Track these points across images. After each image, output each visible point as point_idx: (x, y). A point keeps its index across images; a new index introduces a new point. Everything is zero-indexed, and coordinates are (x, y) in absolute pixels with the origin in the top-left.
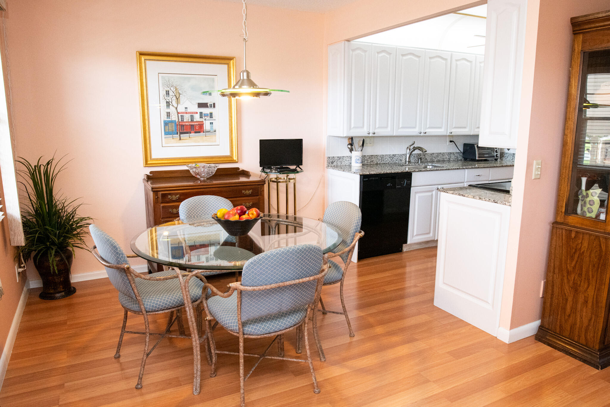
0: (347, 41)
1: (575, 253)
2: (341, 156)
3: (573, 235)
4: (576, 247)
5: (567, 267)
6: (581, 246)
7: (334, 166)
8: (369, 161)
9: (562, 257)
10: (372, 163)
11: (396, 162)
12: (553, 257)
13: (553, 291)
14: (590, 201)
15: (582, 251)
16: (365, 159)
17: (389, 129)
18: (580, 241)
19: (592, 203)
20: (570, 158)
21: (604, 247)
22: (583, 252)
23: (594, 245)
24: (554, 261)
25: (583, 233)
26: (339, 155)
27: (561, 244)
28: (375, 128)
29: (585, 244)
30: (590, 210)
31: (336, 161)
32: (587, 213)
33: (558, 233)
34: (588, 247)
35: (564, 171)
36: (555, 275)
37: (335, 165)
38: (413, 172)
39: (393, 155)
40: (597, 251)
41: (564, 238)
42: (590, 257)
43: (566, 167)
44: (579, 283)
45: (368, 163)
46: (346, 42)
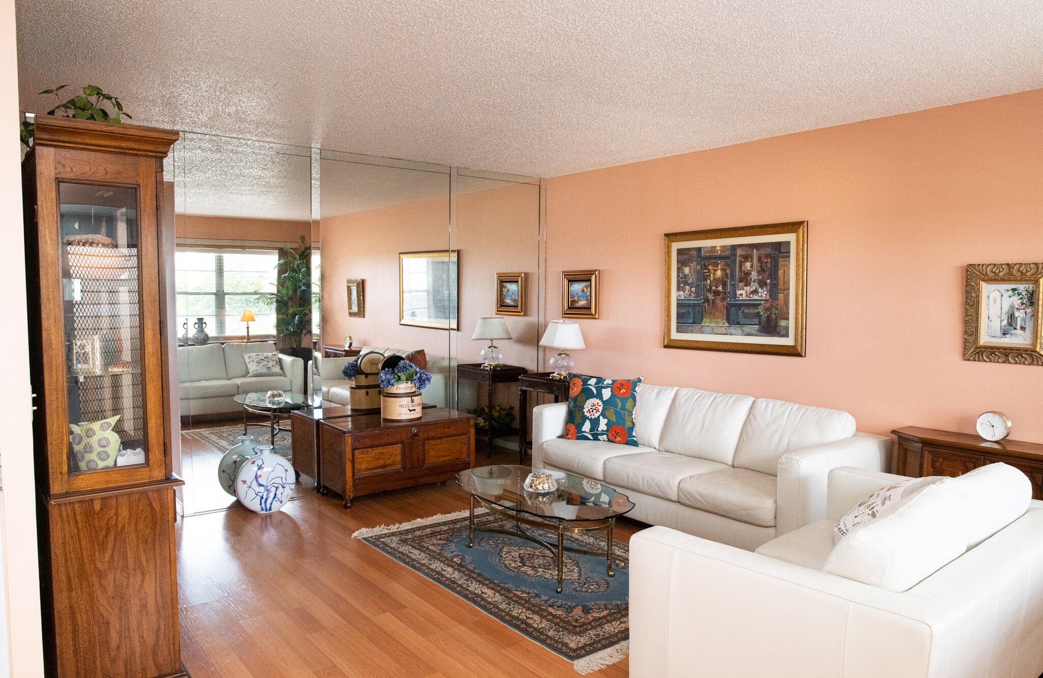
1: (106, 537)
3: (97, 506)
4: (108, 523)
5: (96, 568)
6: (117, 520)
9: (82, 553)
12: (63, 562)
13: (75, 625)
14: (99, 441)
15: (120, 526)
18: (114, 511)
19: (104, 443)
20: (63, 371)
21: (158, 505)
22: (123, 527)
23: (140, 508)
24: (67, 568)
25: (116, 496)
27: (76, 532)
29: (124, 513)
30: (104, 456)
32: (99, 462)
33: (64, 513)
34: (130, 516)
35: (54, 398)
36: (74, 594)
40: (146, 517)
41: (79, 518)
42: (136, 530)
43: (56, 390)
44: (125, 583)
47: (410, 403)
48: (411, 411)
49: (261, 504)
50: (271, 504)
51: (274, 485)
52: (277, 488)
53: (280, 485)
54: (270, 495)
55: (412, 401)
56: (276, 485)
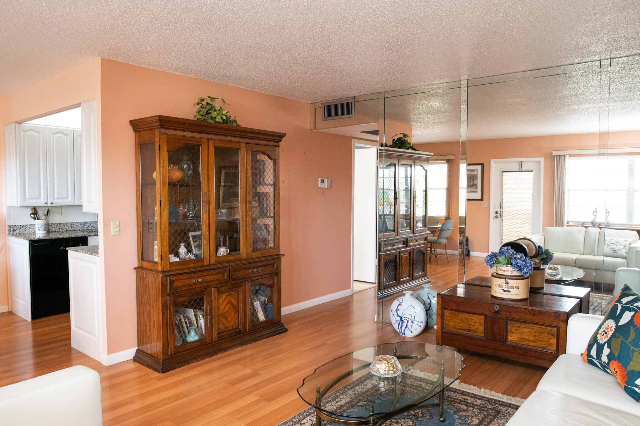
0: (18, 123)
2: (24, 224)
4: (147, 284)
5: (144, 300)
7: (16, 234)
8: (57, 229)
9: (142, 293)
10: (61, 230)
11: (88, 228)
16: (53, 226)
17: (70, 199)
22: (150, 287)
26: (22, 224)
27: (141, 283)
28: (54, 199)
29: (150, 281)
31: (18, 230)
33: (138, 275)
37: (18, 233)
38: (89, 236)
39: (84, 222)
40: (155, 286)
41: (141, 278)
42: (152, 290)
44: (150, 310)
45: (56, 230)
46: (16, 124)
47: (505, 285)
48: (505, 291)
49: (399, 328)
50: (404, 330)
51: (406, 318)
52: (408, 321)
53: (410, 320)
54: (404, 324)
55: (507, 283)
56: (408, 319)
